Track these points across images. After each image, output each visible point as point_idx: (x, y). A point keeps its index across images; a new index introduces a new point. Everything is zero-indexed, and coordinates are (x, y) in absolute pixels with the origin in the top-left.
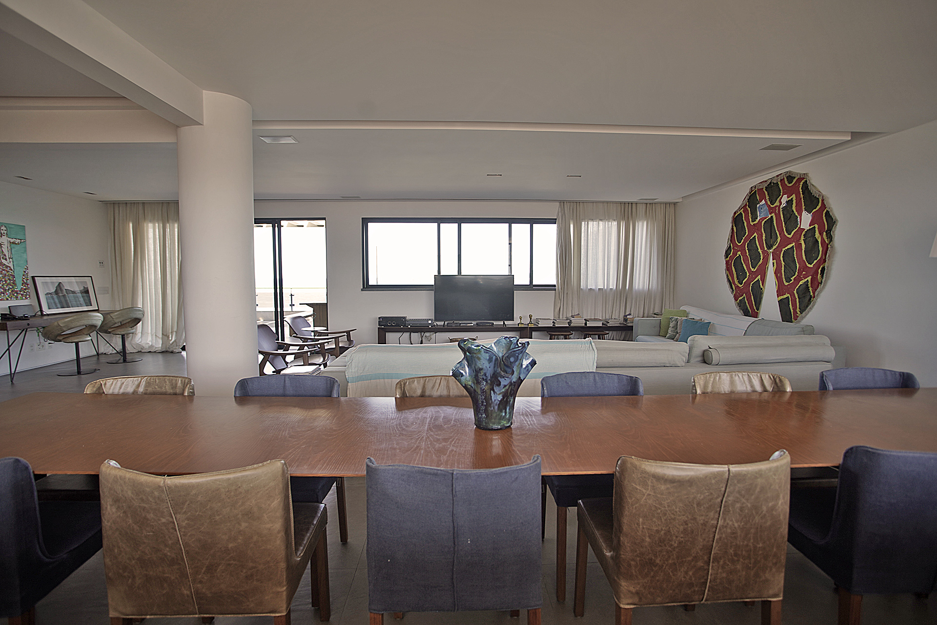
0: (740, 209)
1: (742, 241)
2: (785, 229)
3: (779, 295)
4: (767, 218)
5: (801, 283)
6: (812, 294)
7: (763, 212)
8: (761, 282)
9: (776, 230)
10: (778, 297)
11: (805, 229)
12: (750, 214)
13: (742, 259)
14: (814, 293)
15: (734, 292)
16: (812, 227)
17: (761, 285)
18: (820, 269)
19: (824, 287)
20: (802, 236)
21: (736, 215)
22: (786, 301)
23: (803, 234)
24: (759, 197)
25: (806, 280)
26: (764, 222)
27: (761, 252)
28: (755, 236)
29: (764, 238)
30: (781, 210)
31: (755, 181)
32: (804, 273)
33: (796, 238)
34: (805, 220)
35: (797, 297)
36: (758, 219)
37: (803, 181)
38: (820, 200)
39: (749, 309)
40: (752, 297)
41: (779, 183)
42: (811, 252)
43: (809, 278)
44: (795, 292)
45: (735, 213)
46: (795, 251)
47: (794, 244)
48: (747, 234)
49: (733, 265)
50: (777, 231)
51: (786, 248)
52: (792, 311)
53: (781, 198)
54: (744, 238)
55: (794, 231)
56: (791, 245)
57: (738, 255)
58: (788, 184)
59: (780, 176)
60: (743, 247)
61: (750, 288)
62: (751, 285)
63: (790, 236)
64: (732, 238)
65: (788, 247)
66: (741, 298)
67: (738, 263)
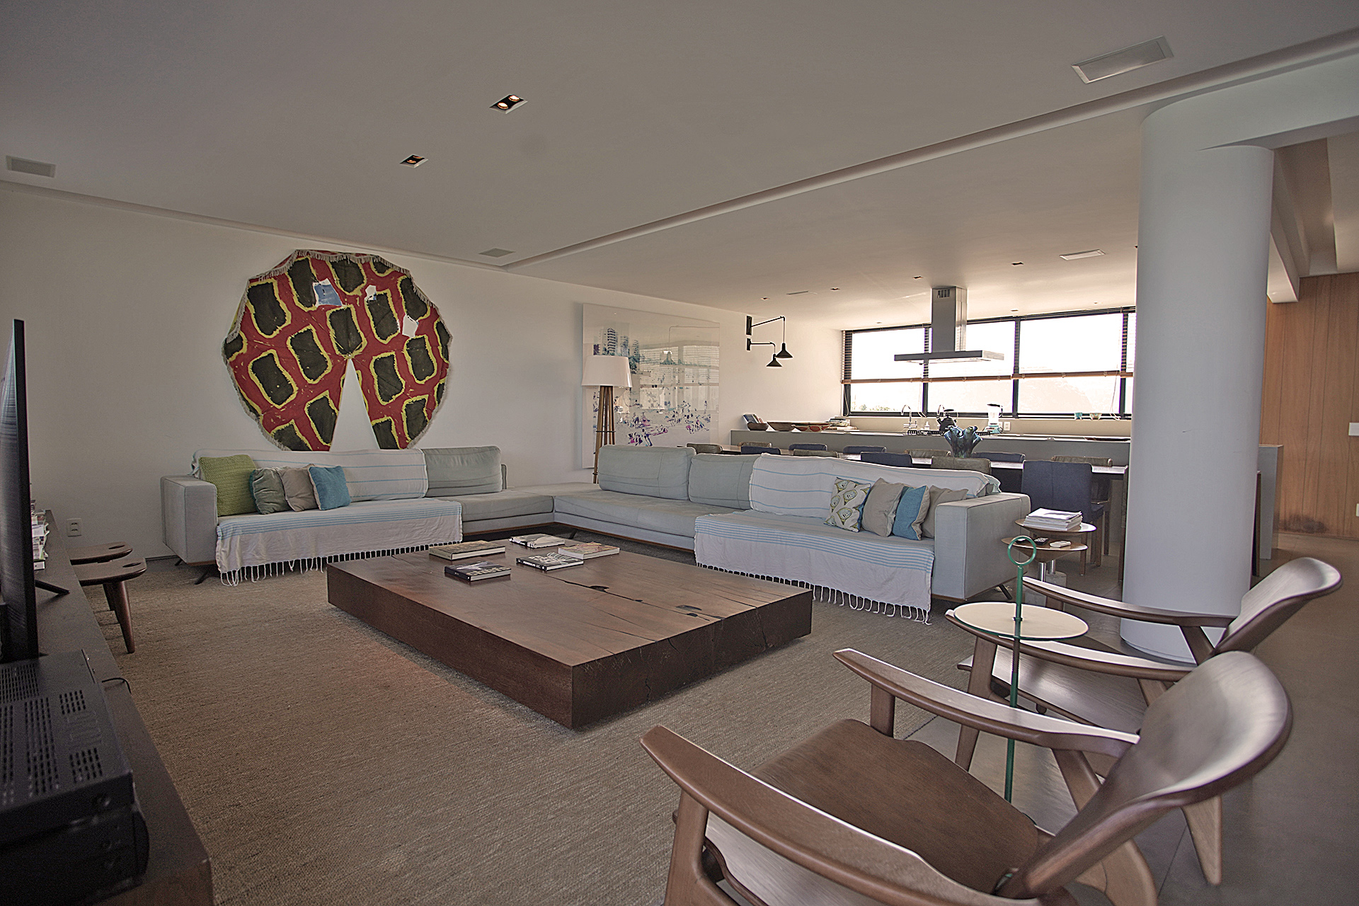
0: (268, 275)
1: (275, 333)
2: (374, 331)
3: (372, 418)
4: (338, 309)
5: (407, 402)
7: (325, 293)
8: (331, 402)
9: (358, 328)
10: (371, 421)
11: (408, 338)
13: (278, 362)
14: (429, 414)
15: (261, 418)
16: (420, 336)
17: (332, 404)
18: (437, 387)
19: (441, 408)
20: (405, 345)
21: (257, 284)
22: (385, 425)
23: (406, 342)
24: (317, 272)
25: (417, 399)
26: (330, 312)
27: (326, 355)
28: (309, 330)
29: (332, 335)
30: (366, 303)
31: (309, 244)
32: (411, 390)
33: (396, 345)
34: (410, 326)
35: (404, 419)
36: (318, 304)
37: (402, 278)
38: (429, 308)
39: (306, 442)
40: (312, 423)
41: (360, 265)
42: (422, 366)
43: (426, 397)
44: (402, 413)
45: (253, 281)
46: (396, 362)
47: (393, 353)
48: (288, 322)
49: (253, 370)
50: (359, 331)
51: (379, 356)
52: (396, 438)
53: (365, 287)
54: (280, 328)
55: (391, 336)
56: (388, 354)
57: (264, 355)
58: (376, 273)
59: (362, 257)
60: (279, 343)
61: (306, 409)
62: (307, 405)
63: (385, 342)
64: (245, 323)
65: (383, 355)
66: (283, 427)
67: (265, 369)
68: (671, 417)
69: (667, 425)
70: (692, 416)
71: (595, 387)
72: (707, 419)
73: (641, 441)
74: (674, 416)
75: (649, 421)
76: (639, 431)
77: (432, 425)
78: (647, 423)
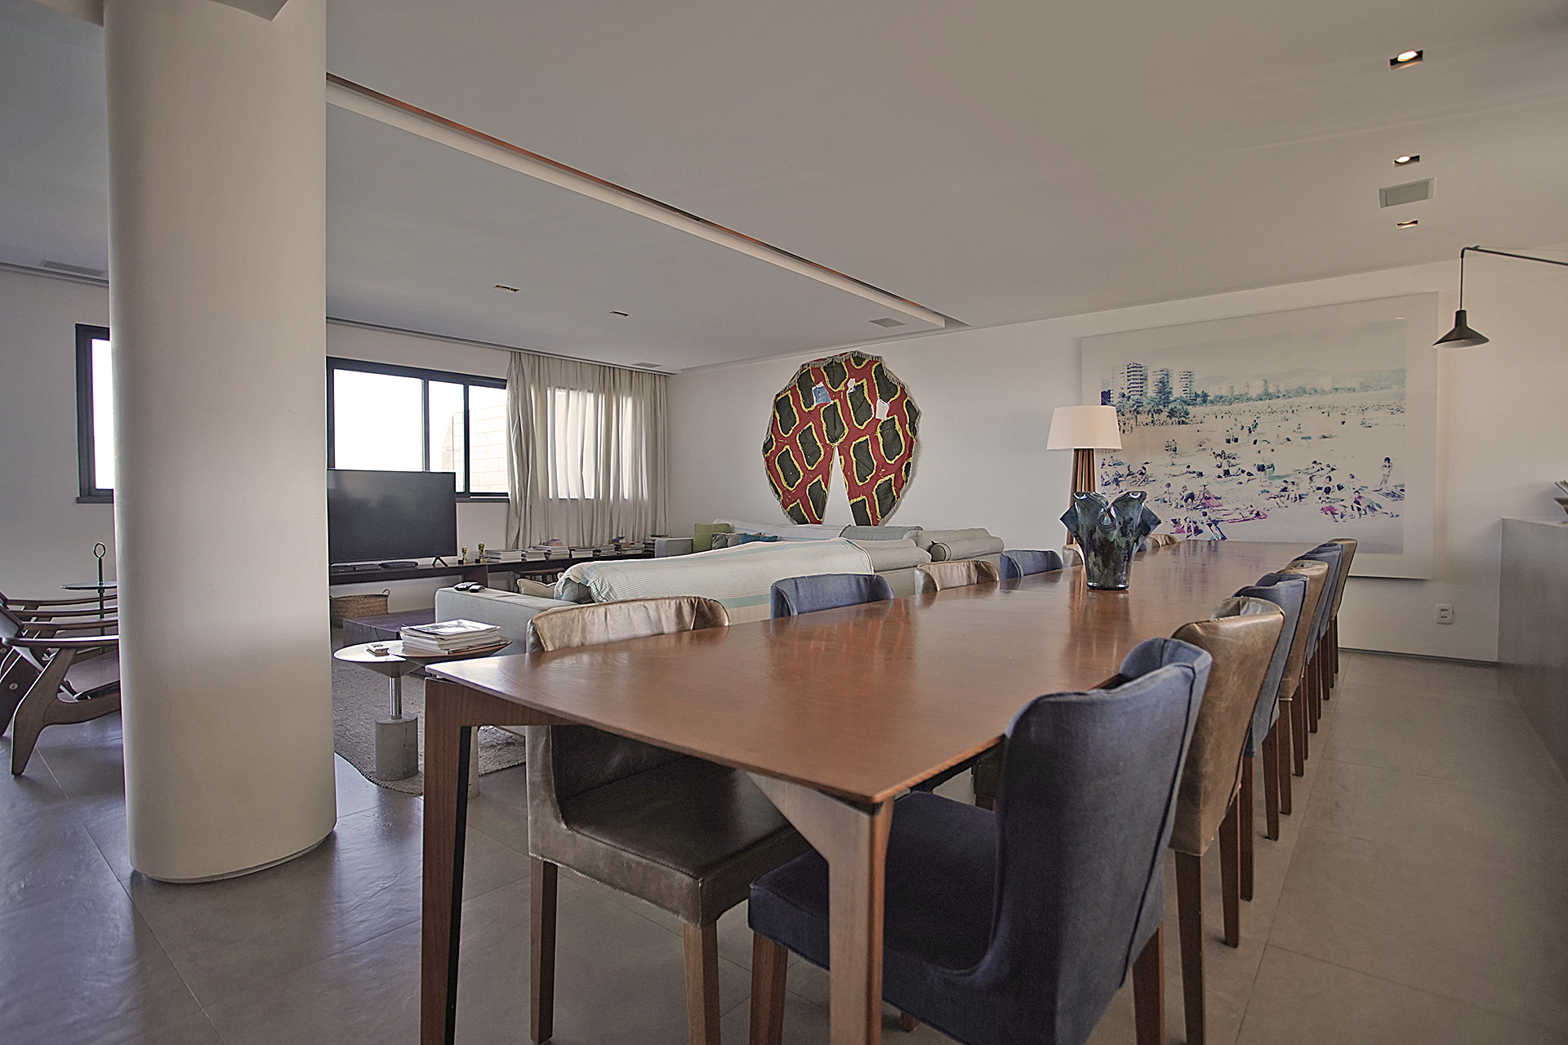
0: (785, 390)
1: (791, 432)
2: (854, 419)
3: (851, 497)
4: (828, 405)
5: (879, 482)
6: (895, 494)
7: (821, 396)
8: (823, 483)
9: (842, 419)
10: (849, 500)
11: (881, 420)
12: (801, 398)
13: (791, 455)
14: (898, 494)
15: (782, 498)
16: (890, 417)
17: (823, 486)
18: (904, 465)
19: (909, 486)
20: (878, 428)
21: (780, 398)
22: (861, 504)
23: (879, 425)
24: (815, 378)
25: (887, 478)
26: (823, 409)
27: (820, 445)
28: (810, 426)
29: (824, 428)
30: (848, 396)
31: (810, 357)
32: (882, 470)
33: (871, 429)
34: (882, 410)
35: (876, 498)
36: (815, 405)
37: (876, 365)
38: (899, 388)
39: (807, 517)
40: (811, 502)
41: (843, 363)
42: (892, 444)
43: (892, 476)
44: (874, 493)
45: (777, 396)
46: (870, 445)
47: (868, 437)
48: (798, 423)
49: (778, 461)
50: (843, 421)
51: (858, 441)
52: (870, 514)
53: (847, 381)
54: (793, 428)
55: (867, 422)
56: (864, 438)
57: (784, 450)
58: (855, 367)
59: (843, 356)
60: (792, 439)
61: (807, 491)
62: (808, 488)
63: (862, 428)
64: (773, 428)
65: (860, 440)
66: (793, 505)
67: (784, 460)
68: (1276, 492)
69: (1261, 504)
70: (1340, 488)
71: (1070, 450)
72: (1393, 494)
73: (1198, 531)
74: (1285, 490)
75: (1217, 498)
76: (1197, 515)
77: (902, 504)
78: (1213, 502)
